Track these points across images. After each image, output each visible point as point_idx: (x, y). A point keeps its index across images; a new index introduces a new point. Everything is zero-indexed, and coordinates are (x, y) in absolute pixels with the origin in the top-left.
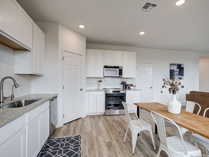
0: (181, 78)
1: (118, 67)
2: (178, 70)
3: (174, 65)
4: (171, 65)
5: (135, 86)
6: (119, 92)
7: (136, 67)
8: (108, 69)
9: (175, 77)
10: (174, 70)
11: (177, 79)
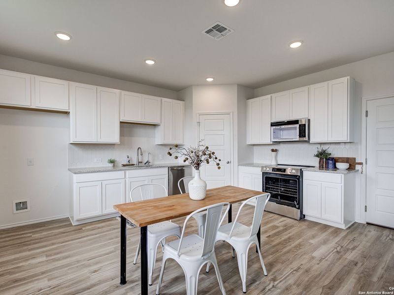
1: (296, 122)
5: (361, 164)
6: (284, 170)
7: (367, 112)
8: (278, 127)
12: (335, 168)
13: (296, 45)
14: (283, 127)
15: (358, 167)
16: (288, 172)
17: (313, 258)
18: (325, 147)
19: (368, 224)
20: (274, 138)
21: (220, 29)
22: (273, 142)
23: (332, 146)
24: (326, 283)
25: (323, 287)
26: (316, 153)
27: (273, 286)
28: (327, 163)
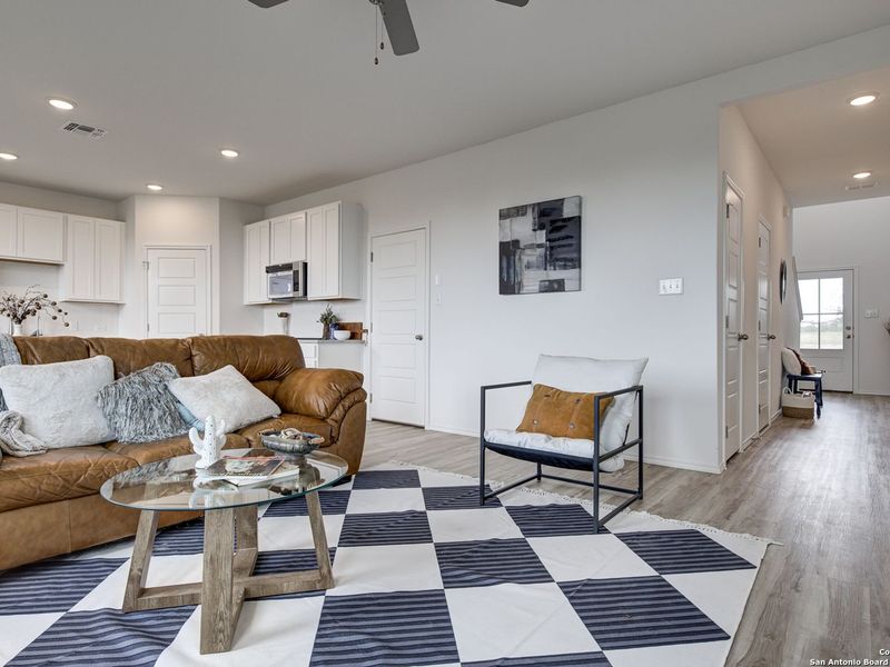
0: (562, 281)
2: (541, 237)
4: (504, 215)
5: (366, 331)
7: (372, 254)
9: (525, 282)
10: (516, 243)
11: (537, 288)
20: (271, 293)
22: (271, 299)
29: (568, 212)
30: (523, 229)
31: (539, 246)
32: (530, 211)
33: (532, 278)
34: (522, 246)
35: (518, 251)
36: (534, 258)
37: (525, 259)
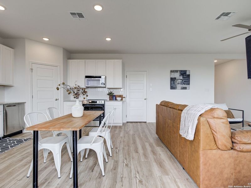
0: (186, 87)
1: (100, 77)
2: (181, 78)
3: (177, 71)
4: (172, 71)
5: (125, 97)
6: (96, 102)
7: (126, 76)
8: (90, 79)
9: (177, 87)
10: (175, 78)
11: (180, 88)
12: (116, 100)
13: (108, 39)
14: (93, 79)
15: (124, 99)
16: (98, 103)
17: (122, 137)
18: (112, 90)
19: (127, 122)
20: (87, 85)
21: (80, 15)
22: (86, 87)
23: (115, 90)
24: (132, 142)
25: (133, 144)
26: (108, 93)
27: (118, 150)
28: (113, 98)
29: (188, 73)
30: (177, 75)
31: (181, 79)
32: (179, 72)
33: (179, 86)
34: (177, 79)
35: (176, 80)
36: (180, 82)
37: (177, 82)
